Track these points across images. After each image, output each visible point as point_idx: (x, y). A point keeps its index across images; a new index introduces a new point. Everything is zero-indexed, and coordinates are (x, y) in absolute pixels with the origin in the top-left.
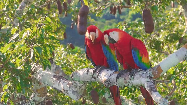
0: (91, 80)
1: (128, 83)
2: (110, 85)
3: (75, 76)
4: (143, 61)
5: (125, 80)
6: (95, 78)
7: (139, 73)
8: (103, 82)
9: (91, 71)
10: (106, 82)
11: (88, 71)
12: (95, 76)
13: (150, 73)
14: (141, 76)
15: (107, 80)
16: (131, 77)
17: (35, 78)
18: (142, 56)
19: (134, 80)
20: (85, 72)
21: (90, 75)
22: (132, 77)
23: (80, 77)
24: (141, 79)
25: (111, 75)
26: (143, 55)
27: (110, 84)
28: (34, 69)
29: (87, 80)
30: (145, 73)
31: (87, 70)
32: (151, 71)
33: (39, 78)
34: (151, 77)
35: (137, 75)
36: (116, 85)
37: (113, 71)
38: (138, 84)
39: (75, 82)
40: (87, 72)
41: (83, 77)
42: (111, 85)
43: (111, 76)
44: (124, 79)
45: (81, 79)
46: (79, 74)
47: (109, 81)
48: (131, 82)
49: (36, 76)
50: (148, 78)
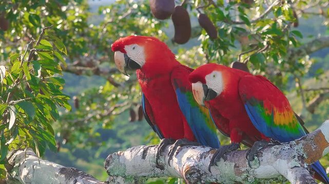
0: (153, 173)
1: (245, 174)
2: (201, 180)
3: (113, 163)
4: (278, 124)
5: (238, 167)
6: (162, 168)
7: (273, 148)
8: (184, 173)
9: (153, 151)
10: (191, 174)
11: (145, 152)
12: (162, 161)
13: (299, 147)
14: (277, 156)
15: (193, 168)
16: (254, 159)
17: (17, 178)
18: (273, 113)
19: (261, 166)
20: (139, 154)
21: (151, 160)
22: (256, 158)
23: (125, 166)
24: (277, 162)
25: (202, 156)
26: (275, 109)
27: (199, 179)
28: (14, 160)
29: (143, 174)
30: (287, 148)
31: (142, 150)
32: (300, 145)
33: (25, 177)
34: (301, 158)
35: (267, 155)
36: (214, 180)
37: (208, 149)
38: (269, 177)
39: (115, 177)
40: (143, 154)
41: (134, 166)
42: (202, 182)
43: (203, 159)
44: (235, 166)
45: (130, 171)
46: (125, 159)
47: (199, 171)
48: (253, 171)
49: (19, 174)
50: (296, 158)
